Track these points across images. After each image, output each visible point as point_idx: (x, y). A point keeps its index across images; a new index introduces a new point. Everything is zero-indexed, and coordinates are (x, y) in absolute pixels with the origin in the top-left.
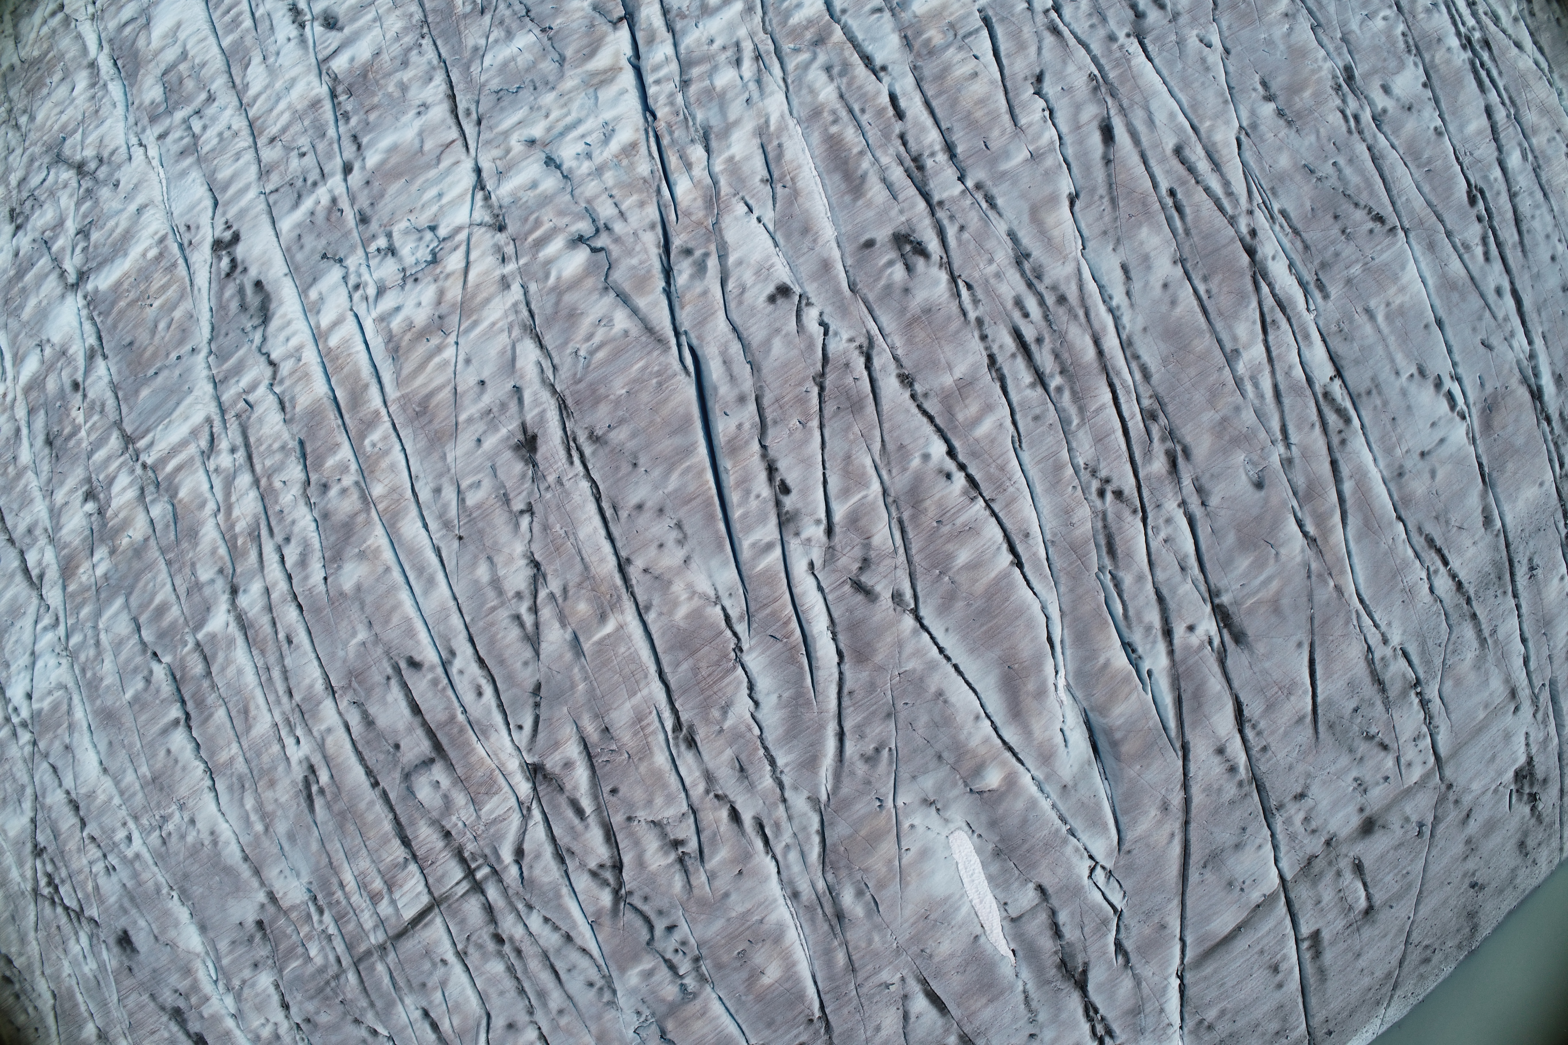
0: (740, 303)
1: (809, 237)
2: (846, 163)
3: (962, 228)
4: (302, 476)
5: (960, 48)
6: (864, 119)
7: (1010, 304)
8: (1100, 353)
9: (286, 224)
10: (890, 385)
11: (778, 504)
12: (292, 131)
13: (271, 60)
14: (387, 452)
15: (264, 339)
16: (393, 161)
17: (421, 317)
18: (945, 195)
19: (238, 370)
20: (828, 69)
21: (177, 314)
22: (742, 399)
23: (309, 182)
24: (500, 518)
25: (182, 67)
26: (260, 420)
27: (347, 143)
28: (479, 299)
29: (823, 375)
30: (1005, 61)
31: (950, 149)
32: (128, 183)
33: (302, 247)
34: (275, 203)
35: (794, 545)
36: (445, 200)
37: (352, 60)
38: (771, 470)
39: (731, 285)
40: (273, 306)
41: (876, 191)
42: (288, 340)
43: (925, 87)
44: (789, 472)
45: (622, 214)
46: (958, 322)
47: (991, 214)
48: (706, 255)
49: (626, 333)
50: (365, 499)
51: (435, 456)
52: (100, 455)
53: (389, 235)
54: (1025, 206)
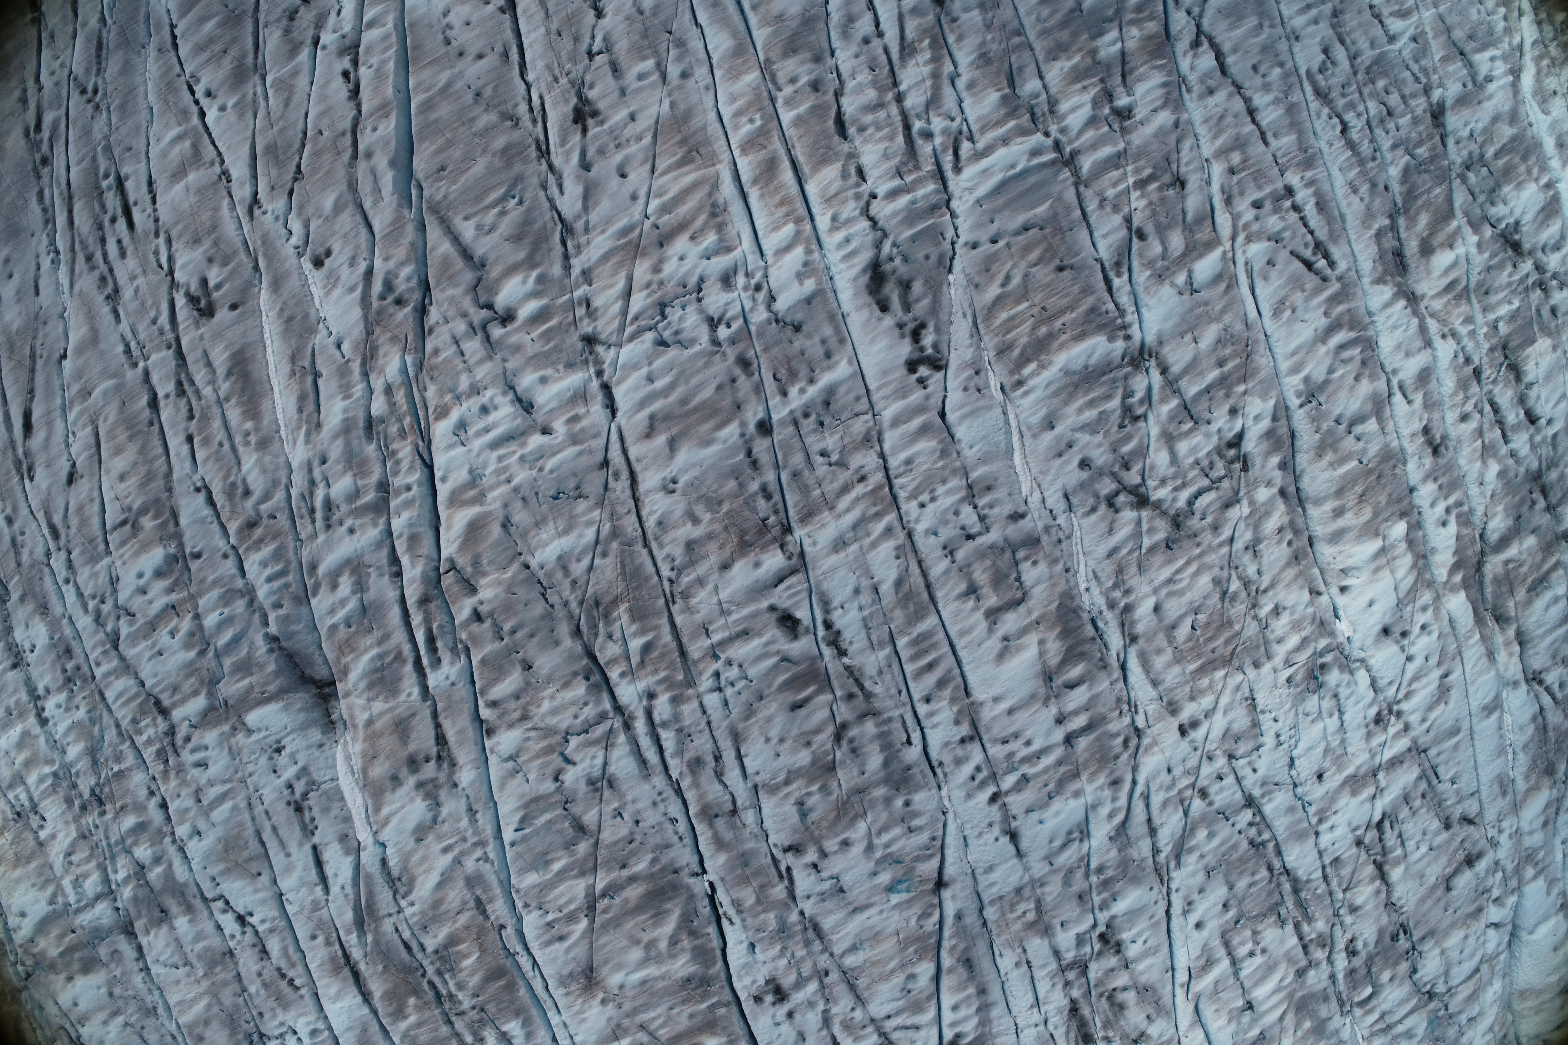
0: (357, 247)
1: (287, 313)
2: (243, 390)
3: (154, 322)
4: (845, 101)
5: (130, 509)
6: (221, 436)
7: (130, 250)
8: (70, 211)
9: (842, 369)
10: (238, 170)
11: (355, 63)
12: (837, 485)
13: (865, 583)
14: (738, 114)
15: (878, 245)
16: (707, 426)
17: (681, 244)
18: (164, 353)
19: (912, 215)
20: (247, 493)
21: (994, 290)
22: (369, 155)
23: (813, 417)
24: (622, 46)
25: (992, 600)
26: (886, 156)
27: (765, 459)
28: (614, 260)
29: (295, 179)
30: (96, 494)
31: (154, 403)
32: (1067, 462)
33: (824, 342)
34: (858, 399)
35: (347, 28)
36: (645, 370)
37: (757, 565)
38: (355, 93)
39: (363, 266)
40: (865, 279)
41: (220, 358)
42: (847, 241)
43: (165, 468)
44: (339, 90)
45: (457, 343)
46: (174, 234)
47: (129, 336)
48: (382, 298)
49: (466, 218)
50: (767, 70)
51: (682, 107)
52: (1107, 151)
53: (715, 342)
54: (102, 346)
